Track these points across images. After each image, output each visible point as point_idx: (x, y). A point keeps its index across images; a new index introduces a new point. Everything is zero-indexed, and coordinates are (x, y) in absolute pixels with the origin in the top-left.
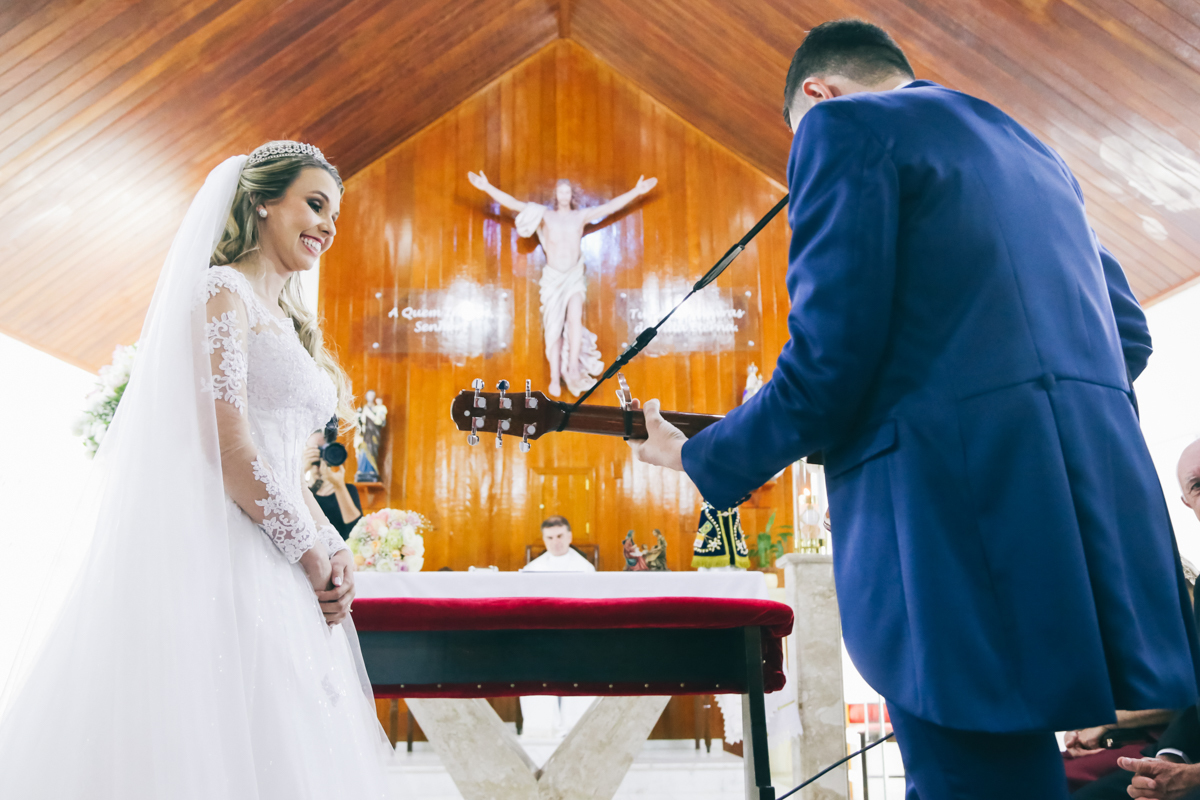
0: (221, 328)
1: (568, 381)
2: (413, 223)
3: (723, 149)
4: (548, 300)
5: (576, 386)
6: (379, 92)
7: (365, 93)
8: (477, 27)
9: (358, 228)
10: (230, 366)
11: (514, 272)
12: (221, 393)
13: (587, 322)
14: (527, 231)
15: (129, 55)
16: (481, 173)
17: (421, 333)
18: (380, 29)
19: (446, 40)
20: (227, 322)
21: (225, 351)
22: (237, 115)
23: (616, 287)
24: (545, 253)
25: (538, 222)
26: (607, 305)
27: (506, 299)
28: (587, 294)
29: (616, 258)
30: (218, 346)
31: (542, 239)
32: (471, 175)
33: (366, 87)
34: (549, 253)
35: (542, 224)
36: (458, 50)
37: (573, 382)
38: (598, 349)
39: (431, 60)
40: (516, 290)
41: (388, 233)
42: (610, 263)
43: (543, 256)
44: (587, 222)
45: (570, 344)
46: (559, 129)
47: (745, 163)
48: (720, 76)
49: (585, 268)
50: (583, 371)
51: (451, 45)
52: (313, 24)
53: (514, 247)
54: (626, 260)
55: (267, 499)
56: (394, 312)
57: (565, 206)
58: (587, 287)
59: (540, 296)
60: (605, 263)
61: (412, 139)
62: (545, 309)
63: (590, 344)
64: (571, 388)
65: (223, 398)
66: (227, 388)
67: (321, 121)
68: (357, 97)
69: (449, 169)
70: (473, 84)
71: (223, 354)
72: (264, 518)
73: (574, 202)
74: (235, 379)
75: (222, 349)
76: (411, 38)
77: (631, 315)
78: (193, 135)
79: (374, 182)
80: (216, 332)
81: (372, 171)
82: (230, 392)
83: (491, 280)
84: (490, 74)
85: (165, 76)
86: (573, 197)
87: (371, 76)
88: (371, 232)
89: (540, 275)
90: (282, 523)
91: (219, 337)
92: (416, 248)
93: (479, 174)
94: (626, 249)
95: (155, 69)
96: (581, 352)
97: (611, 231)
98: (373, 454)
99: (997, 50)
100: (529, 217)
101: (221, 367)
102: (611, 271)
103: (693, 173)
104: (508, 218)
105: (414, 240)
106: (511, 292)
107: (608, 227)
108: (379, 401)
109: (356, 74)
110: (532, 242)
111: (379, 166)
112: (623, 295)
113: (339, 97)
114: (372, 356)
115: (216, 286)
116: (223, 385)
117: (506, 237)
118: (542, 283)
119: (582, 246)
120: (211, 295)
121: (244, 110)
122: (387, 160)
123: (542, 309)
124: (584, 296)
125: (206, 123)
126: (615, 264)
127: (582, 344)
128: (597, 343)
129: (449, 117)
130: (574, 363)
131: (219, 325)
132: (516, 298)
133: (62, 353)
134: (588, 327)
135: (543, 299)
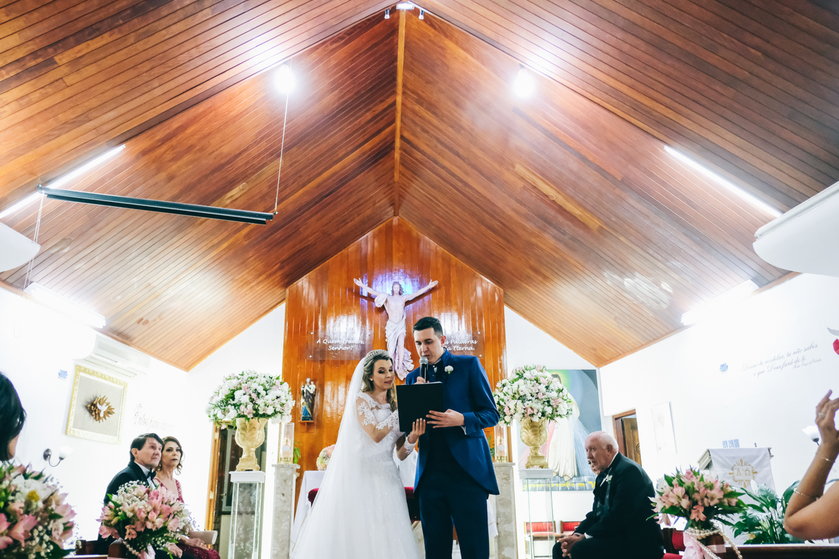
1: (398, 373)
2: (328, 300)
3: (468, 267)
4: (389, 336)
5: (401, 375)
6: (315, 244)
7: (308, 245)
8: (360, 214)
11: (373, 322)
13: (406, 346)
14: (379, 304)
15: (216, 241)
17: (332, 351)
18: (318, 220)
19: (345, 221)
22: (255, 259)
24: (387, 315)
25: (384, 301)
27: (370, 335)
28: (407, 333)
31: (386, 308)
32: (354, 279)
33: (309, 243)
34: (390, 315)
35: (386, 301)
36: (350, 224)
38: (411, 360)
39: (338, 230)
40: (374, 331)
44: (407, 300)
45: (398, 356)
46: (394, 257)
48: (465, 238)
49: (406, 321)
50: (405, 369)
51: (347, 223)
52: (290, 221)
53: (374, 311)
56: (319, 341)
57: (397, 294)
58: (406, 330)
59: (385, 334)
61: (327, 261)
62: (388, 340)
63: (408, 357)
64: (399, 376)
67: (289, 258)
68: (305, 248)
69: (344, 276)
70: (356, 237)
73: (401, 292)
76: (330, 222)
78: (236, 269)
79: (309, 280)
83: (363, 326)
84: (363, 233)
85: (229, 248)
86: (400, 289)
87: (312, 239)
89: (385, 325)
93: (358, 279)
95: (225, 245)
96: (404, 360)
97: (417, 304)
98: (309, 407)
99: (580, 242)
100: (380, 298)
103: (454, 278)
106: (372, 332)
108: (312, 383)
109: (307, 238)
111: (312, 274)
113: (298, 247)
114: (308, 361)
117: (370, 307)
118: (386, 328)
121: (258, 257)
123: (386, 340)
124: (405, 334)
125: (243, 263)
127: (404, 356)
128: (410, 356)
129: (344, 251)
130: (401, 365)
132: (374, 334)
133: (169, 361)
134: (407, 349)
135: (387, 336)
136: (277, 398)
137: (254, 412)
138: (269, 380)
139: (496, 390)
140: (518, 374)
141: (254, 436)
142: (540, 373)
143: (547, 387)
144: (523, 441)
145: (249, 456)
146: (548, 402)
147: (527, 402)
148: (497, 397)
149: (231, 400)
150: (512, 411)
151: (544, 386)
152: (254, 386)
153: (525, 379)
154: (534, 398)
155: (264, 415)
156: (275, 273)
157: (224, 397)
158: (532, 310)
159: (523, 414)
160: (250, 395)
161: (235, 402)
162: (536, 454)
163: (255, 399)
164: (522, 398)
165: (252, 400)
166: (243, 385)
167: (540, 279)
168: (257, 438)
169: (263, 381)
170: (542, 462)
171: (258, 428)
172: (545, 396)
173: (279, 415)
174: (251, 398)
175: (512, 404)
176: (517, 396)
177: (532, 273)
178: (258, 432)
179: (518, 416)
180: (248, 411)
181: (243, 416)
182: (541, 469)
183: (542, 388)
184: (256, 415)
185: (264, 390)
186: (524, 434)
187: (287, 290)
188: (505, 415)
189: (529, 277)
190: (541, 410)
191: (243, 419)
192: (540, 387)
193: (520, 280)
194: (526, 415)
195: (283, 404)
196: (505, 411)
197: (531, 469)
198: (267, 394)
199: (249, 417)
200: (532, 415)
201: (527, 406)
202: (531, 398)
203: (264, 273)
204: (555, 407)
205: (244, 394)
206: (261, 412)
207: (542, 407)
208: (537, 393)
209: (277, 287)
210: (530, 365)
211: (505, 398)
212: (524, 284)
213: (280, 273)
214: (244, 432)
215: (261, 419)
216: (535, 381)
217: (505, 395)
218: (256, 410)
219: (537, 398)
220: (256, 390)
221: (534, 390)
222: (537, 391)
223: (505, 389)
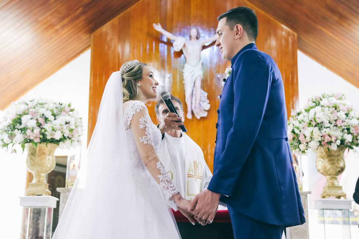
0: (144, 120)
1: (195, 112)
2: (130, 45)
3: (262, 12)
4: (187, 78)
5: (198, 115)
9: (106, 47)
10: (148, 133)
11: (172, 66)
12: (147, 142)
13: (203, 88)
14: (178, 49)
16: (159, 24)
20: (146, 118)
21: (146, 128)
23: (216, 73)
24: (185, 58)
25: (182, 45)
26: (212, 80)
27: (169, 78)
28: (203, 75)
29: (215, 60)
30: (144, 126)
31: (184, 52)
32: (154, 25)
34: (187, 59)
35: (184, 46)
37: (197, 113)
38: (208, 99)
40: (173, 74)
41: (119, 49)
42: (213, 62)
43: (185, 60)
44: (203, 45)
45: (196, 97)
46: (192, 4)
47: (272, 19)
49: (202, 64)
50: (201, 108)
53: (173, 55)
54: (220, 60)
55: (161, 175)
57: (194, 38)
58: (204, 73)
59: (183, 76)
60: (211, 62)
61: (129, 9)
62: (185, 82)
63: (204, 97)
64: (196, 115)
65: (147, 143)
66: (148, 140)
69: (145, 23)
71: (146, 129)
72: (160, 182)
73: (198, 36)
74: (150, 137)
75: (146, 127)
77: (222, 84)
78: (38, 9)
79: (113, 27)
80: (143, 122)
81: (112, 23)
82: (149, 141)
83: (162, 69)
86: (197, 34)
88: (112, 49)
89: (183, 67)
90: (165, 184)
91: (145, 123)
92: (131, 55)
93: (157, 24)
94: (220, 56)
96: (200, 100)
97: (213, 48)
100: (179, 42)
101: (146, 133)
102: (214, 66)
104: (169, 43)
105: (130, 52)
106: (171, 74)
107: (213, 46)
110: (179, 54)
111: (115, 21)
112: (219, 76)
115: (142, 107)
116: (147, 139)
117: (169, 51)
118: (184, 71)
119: (202, 55)
120: (140, 110)
122: (119, 18)
123: (184, 82)
124: (202, 76)
126: (215, 62)
127: (201, 97)
128: (207, 96)
130: (197, 105)
131: (144, 119)
132: (173, 77)
134: (204, 89)
135: (185, 78)
136: (67, 123)
137: (42, 136)
138: (59, 106)
139: (291, 118)
140: (314, 102)
141: (44, 161)
142: (339, 101)
143: (347, 115)
144: (319, 171)
145: (39, 181)
146: (348, 129)
147: (325, 130)
148: (291, 125)
149: (18, 125)
150: (308, 139)
151: (344, 113)
152: (42, 111)
153: (322, 106)
154: (333, 125)
155: (53, 141)
156: (78, 17)
157: (11, 122)
158: (325, 53)
159: (320, 142)
160: (37, 120)
161: (22, 127)
162: (333, 184)
163: (42, 124)
164: (320, 126)
165: (39, 125)
166: (31, 110)
167: (336, 18)
168: (47, 163)
169: (52, 106)
170: (339, 192)
171: (47, 153)
172: (345, 124)
173: (68, 141)
174: (38, 123)
175: (308, 132)
176: (314, 123)
177: (328, 13)
178: (48, 157)
179: (314, 144)
180: (34, 135)
181: (31, 141)
182: (337, 199)
183: (342, 115)
184: (44, 140)
185: (52, 115)
186: (320, 163)
187: (92, 36)
188: (300, 143)
189: (324, 18)
190: (340, 138)
191: (31, 144)
192: (339, 114)
193: (315, 22)
194: (323, 143)
195: (72, 130)
196: (300, 139)
197: (327, 199)
198: (55, 119)
199: (36, 141)
200: (330, 143)
201: (324, 133)
202: (329, 125)
203: (68, 16)
204: (355, 134)
205: (31, 119)
206: (49, 137)
207: (341, 134)
208: (336, 121)
209: (82, 32)
210: (328, 92)
211: (300, 126)
212: (319, 27)
213: (83, 18)
214: (33, 157)
215: (50, 145)
216: (334, 109)
217: (300, 123)
218: (44, 135)
219: (336, 126)
220: (43, 115)
221: (333, 118)
222: (336, 118)
223: (300, 117)
